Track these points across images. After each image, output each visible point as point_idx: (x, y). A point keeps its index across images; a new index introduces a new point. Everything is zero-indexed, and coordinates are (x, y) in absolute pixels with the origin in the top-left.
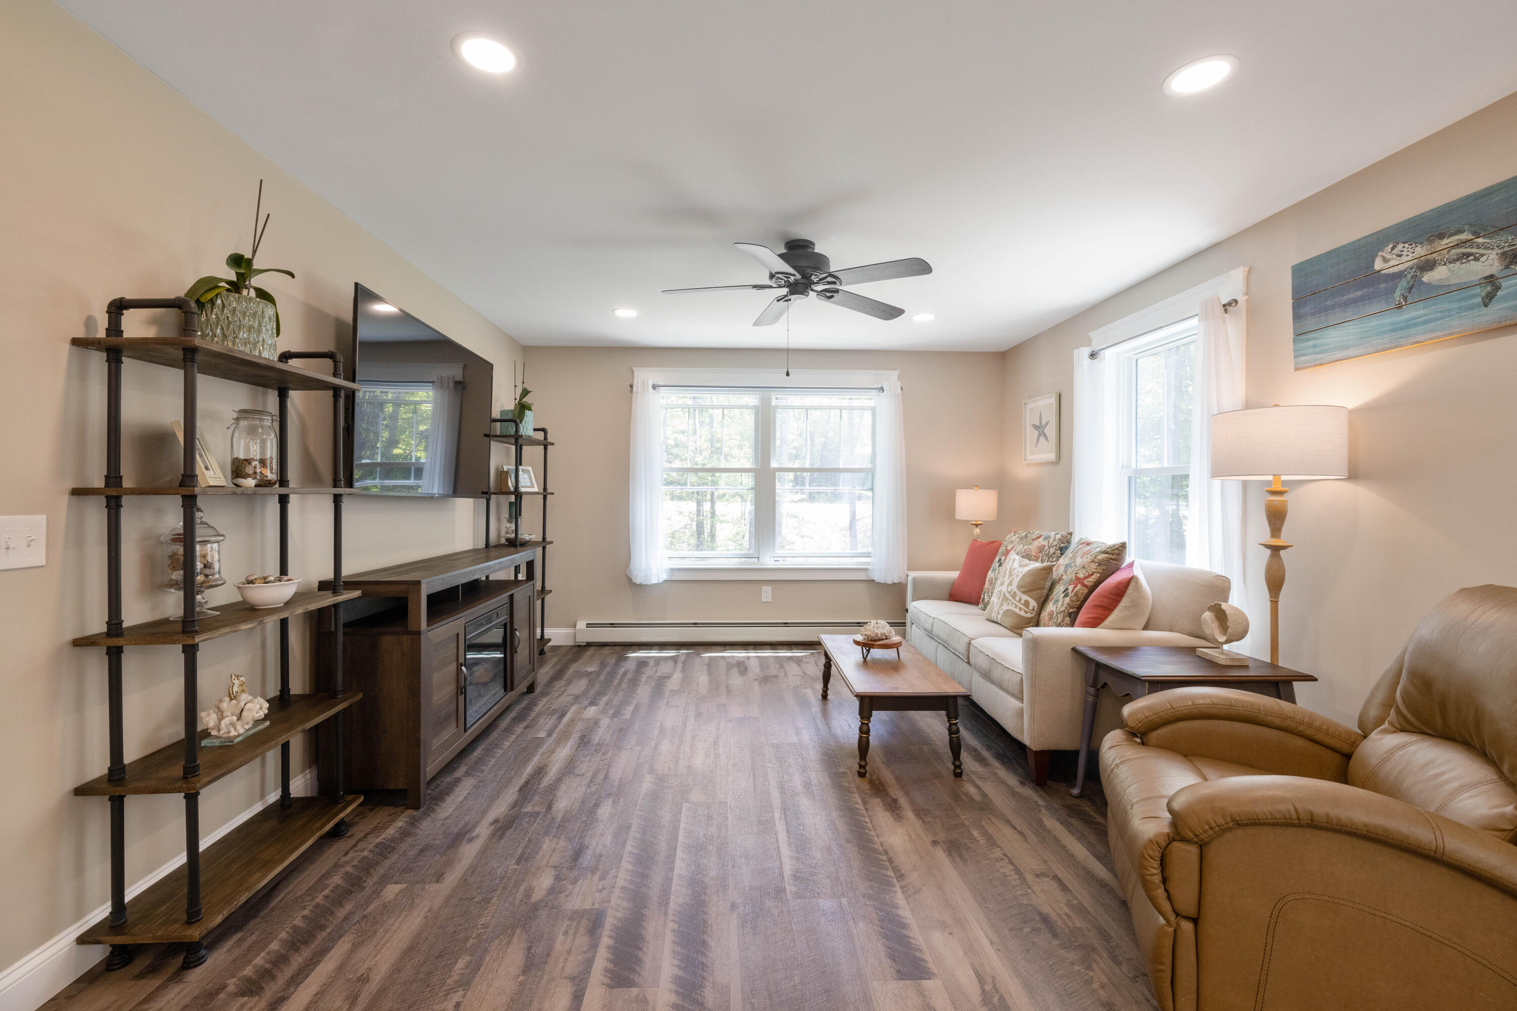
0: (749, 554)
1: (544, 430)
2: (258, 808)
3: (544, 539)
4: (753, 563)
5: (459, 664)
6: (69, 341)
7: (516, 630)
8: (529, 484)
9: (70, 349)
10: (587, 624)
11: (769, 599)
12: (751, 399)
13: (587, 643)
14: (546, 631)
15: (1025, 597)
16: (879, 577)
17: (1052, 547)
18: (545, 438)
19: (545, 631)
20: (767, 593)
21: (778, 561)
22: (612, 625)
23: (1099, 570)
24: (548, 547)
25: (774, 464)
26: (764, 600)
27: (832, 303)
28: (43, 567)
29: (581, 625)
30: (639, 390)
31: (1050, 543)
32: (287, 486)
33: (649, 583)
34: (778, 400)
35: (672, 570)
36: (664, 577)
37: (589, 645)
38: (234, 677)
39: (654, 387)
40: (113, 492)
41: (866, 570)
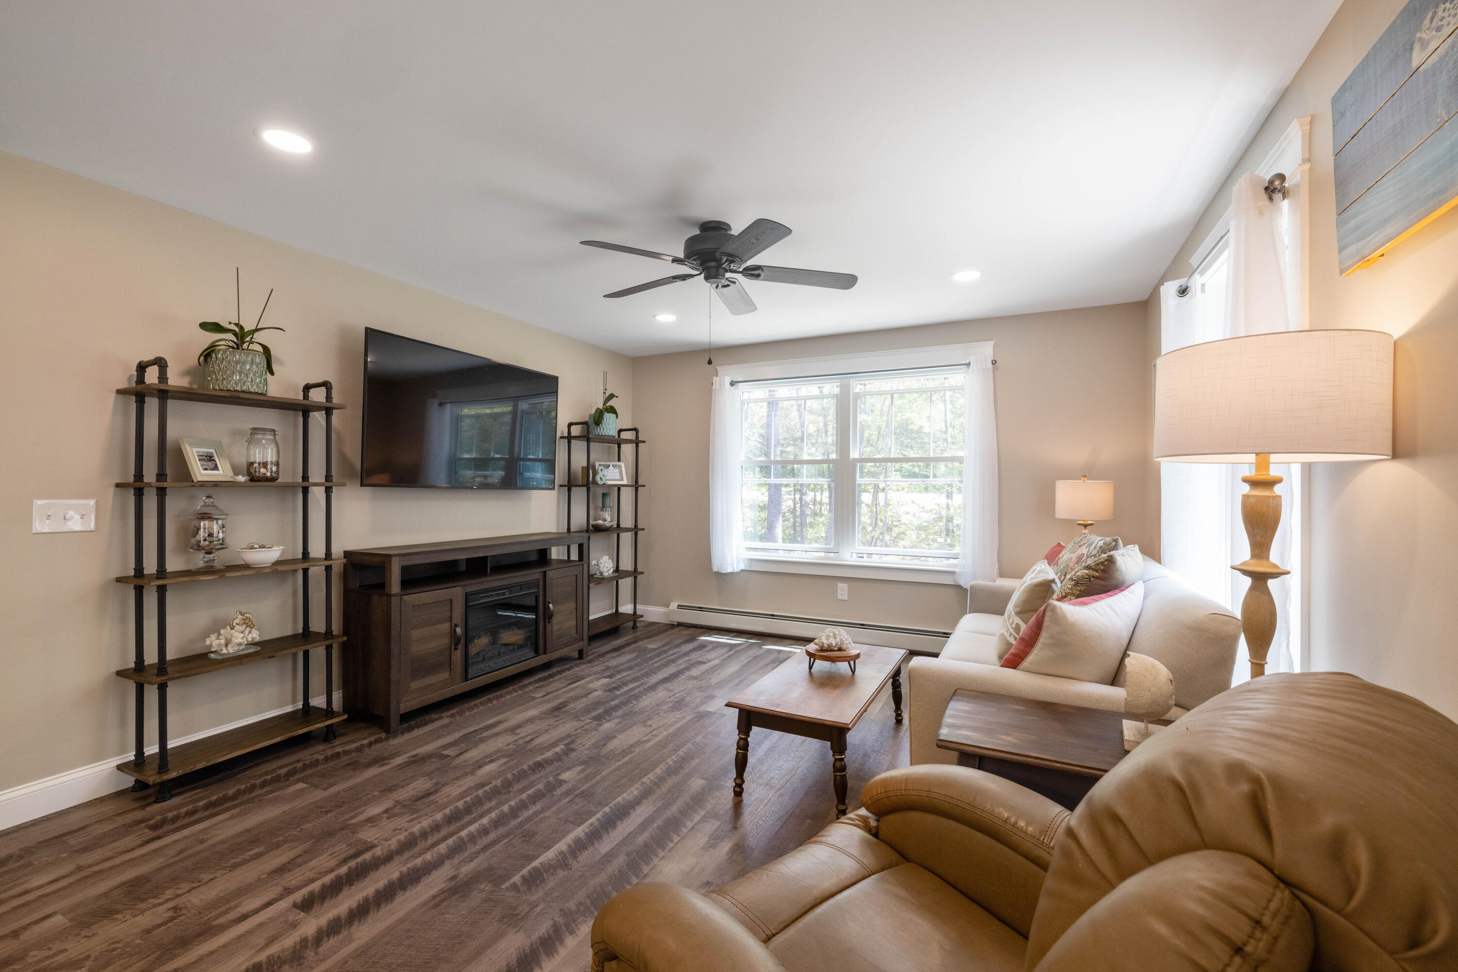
0: (829, 549)
1: (635, 430)
2: (289, 709)
3: (636, 526)
4: (832, 559)
5: (453, 625)
6: (115, 391)
7: (549, 603)
8: (618, 478)
9: (116, 396)
10: (679, 606)
11: (845, 597)
12: (831, 388)
13: (678, 622)
14: (639, 607)
15: (1017, 620)
16: (966, 583)
17: (1090, 557)
18: (637, 437)
19: (637, 607)
20: (843, 591)
21: (863, 557)
22: (700, 609)
23: (1074, 591)
24: (640, 533)
25: (854, 454)
26: (840, 597)
27: (760, 280)
28: (94, 531)
29: (674, 606)
30: (717, 388)
31: (1090, 551)
32: (308, 481)
33: (724, 572)
34: (857, 386)
35: (751, 560)
36: (742, 567)
37: (680, 624)
38: (238, 613)
39: (732, 384)
40: (138, 485)
41: (953, 573)
